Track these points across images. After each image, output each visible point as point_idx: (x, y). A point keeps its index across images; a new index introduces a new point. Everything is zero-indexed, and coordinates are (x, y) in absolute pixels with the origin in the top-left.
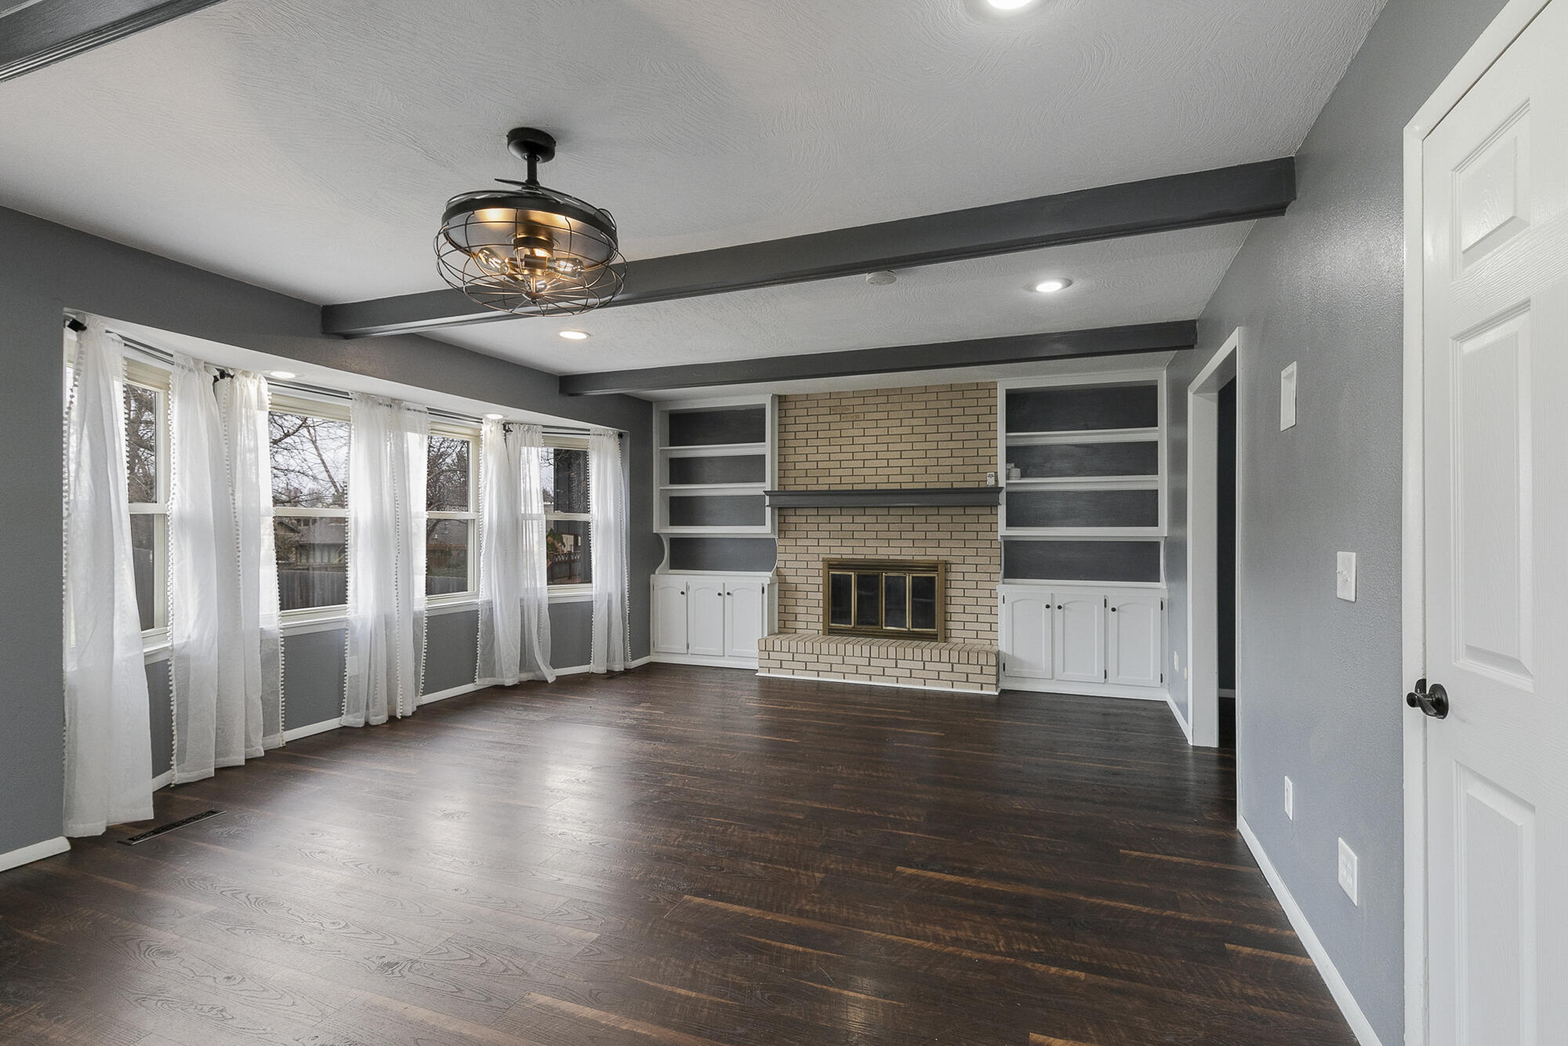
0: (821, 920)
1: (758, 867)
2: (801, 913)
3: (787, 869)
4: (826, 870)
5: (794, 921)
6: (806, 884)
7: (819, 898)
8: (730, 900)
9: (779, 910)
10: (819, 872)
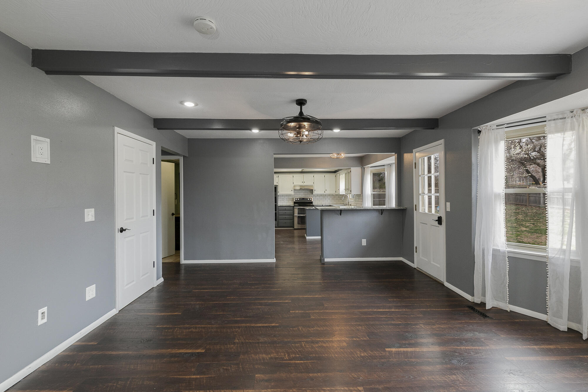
0: (232, 327)
1: (262, 340)
2: (239, 327)
3: (250, 341)
4: (234, 343)
5: (240, 325)
6: (240, 337)
7: (234, 333)
8: (263, 327)
9: (246, 327)
10: (237, 342)
